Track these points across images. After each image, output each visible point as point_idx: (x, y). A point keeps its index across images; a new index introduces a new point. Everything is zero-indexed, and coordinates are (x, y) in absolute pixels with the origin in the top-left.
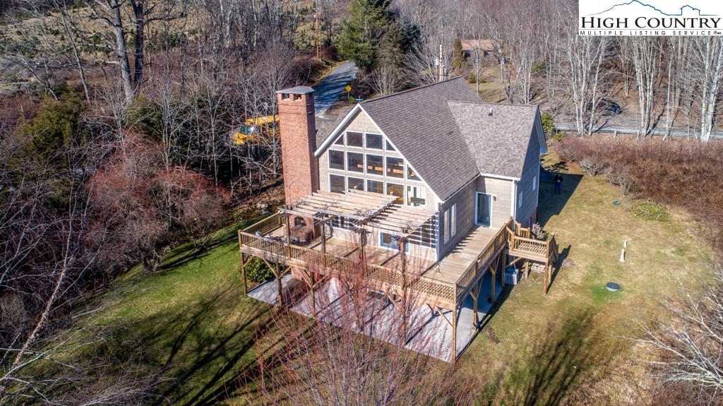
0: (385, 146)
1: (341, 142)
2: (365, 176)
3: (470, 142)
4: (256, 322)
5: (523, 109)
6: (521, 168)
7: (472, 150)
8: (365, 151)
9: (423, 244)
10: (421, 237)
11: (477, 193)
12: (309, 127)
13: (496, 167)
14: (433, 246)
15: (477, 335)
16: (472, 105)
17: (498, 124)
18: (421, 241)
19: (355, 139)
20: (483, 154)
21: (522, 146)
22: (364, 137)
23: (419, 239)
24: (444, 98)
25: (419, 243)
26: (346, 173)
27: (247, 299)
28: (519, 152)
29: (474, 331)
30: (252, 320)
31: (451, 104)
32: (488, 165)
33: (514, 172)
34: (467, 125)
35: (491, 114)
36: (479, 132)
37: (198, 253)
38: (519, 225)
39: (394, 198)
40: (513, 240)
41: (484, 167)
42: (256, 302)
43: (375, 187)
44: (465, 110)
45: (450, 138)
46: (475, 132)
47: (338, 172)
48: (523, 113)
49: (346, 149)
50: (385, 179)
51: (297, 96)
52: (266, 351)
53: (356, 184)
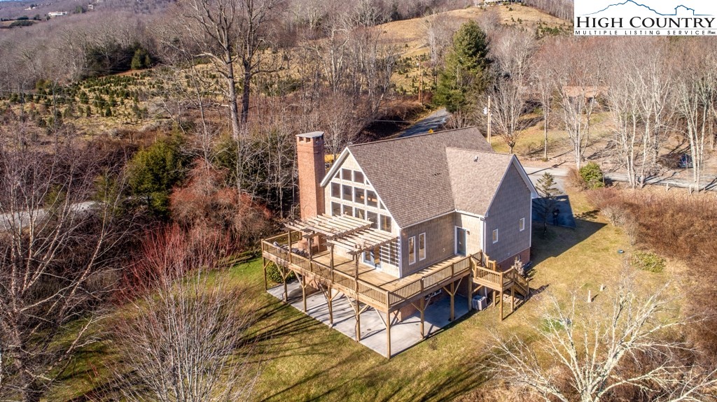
0: (365, 182)
1: (338, 176)
2: (354, 204)
3: (455, 183)
4: (264, 310)
5: (502, 157)
6: (487, 208)
7: (454, 189)
8: (353, 184)
9: (391, 263)
10: (389, 257)
11: (456, 227)
12: (315, 163)
13: (469, 206)
14: (397, 265)
15: (421, 342)
16: (464, 151)
17: (479, 169)
18: (389, 260)
19: (347, 174)
20: (462, 194)
21: (493, 189)
22: (353, 174)
23: (387, 258)
24: (444, 145)
25: (387, 262)
26: (342, 201)
27: (265, 294)
28: (490, 194)
29: (421, 339)
30: (261, 309)
31: (448, 150)
32: (464, 203)
33: (481, 210)
34: (456, 168)
35: (476, 161)
36: (464, 175)
37: (251, 259)
38: (487, 257)
39: (370, 223)
40: (476, 269)
41: (459, 205)
42: (270, 297)
43: (359, 213)
44: (458, 156)
45: (434, 180)
46: (460, 174)
47: (336, 200)
48: (501, 161)
49: (342, 182)
50: (366, 208)
51: (308, 139)
52: (260, 330)
53: (348, 210)
